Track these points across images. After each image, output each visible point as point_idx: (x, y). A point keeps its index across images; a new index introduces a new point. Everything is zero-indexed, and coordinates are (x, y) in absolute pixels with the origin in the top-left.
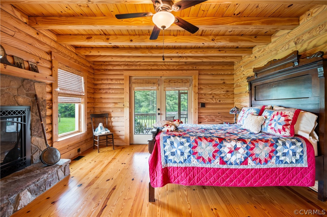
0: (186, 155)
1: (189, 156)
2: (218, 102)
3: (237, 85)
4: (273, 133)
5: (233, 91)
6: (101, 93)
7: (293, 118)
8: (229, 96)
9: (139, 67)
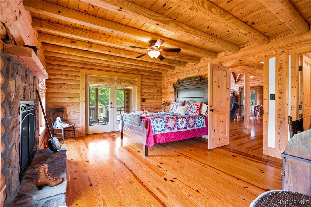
0: (163, 127)
1: (165, 127)
2: (153, 98)
3: (164, 87)
4: (192, 114)
5: (161, 91)
6: (55, 88)
7: (200, 107)
8: (159, 94)
9: (95, 67)
